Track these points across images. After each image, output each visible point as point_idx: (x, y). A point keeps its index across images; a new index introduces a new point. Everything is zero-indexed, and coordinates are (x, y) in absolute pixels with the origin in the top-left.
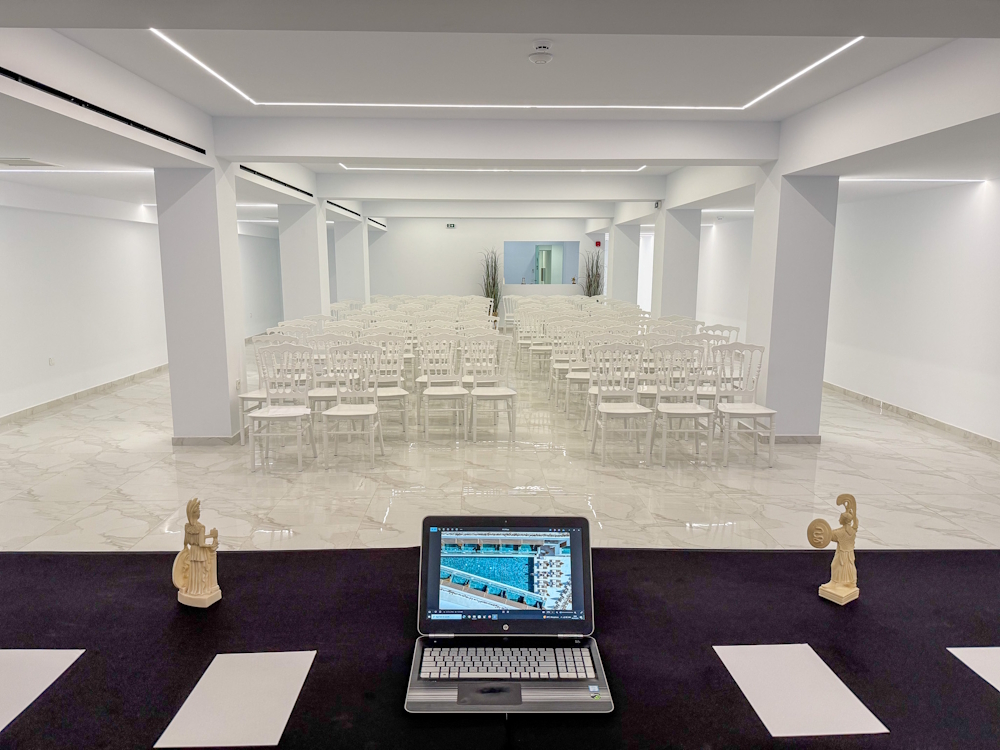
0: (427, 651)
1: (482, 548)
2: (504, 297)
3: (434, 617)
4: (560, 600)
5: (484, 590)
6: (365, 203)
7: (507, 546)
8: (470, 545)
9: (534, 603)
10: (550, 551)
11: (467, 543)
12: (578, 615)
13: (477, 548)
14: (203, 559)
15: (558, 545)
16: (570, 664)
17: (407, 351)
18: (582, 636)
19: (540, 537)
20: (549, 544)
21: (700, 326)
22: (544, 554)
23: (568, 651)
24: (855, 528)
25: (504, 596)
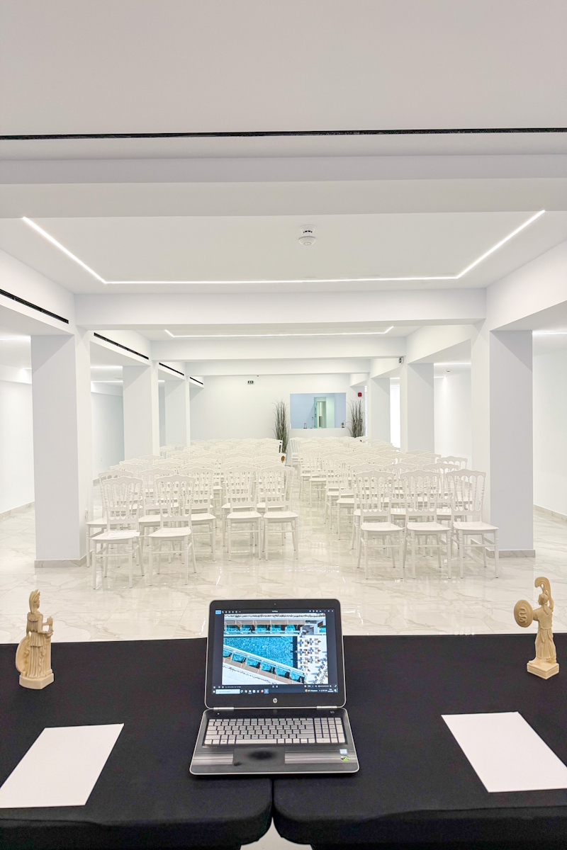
0: (212, 721)
1: (256, 628)
2: (291, 439)
3: (218, 692)
4: (318, 675)
5: (258, 667)
6: (187, 364)
7: (276, 626)
8: (247, 626)
9: (297, 678)
10: (310, 630)
11: (245, 624)
12: (333, 689)
13: (252, 628)
14: (40, 645)
15: (316, 625)
16: (325, 731)
17: (217, 484)
18: (336, 707)
19: (301, 618)
20: (309, 624)
21: (437, 458)
22: (304, 633)
23: (324, 720)
24: (551, 608)
25: (274, 673)
